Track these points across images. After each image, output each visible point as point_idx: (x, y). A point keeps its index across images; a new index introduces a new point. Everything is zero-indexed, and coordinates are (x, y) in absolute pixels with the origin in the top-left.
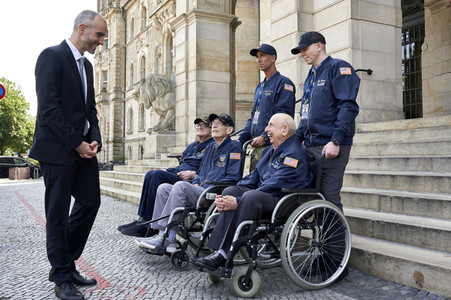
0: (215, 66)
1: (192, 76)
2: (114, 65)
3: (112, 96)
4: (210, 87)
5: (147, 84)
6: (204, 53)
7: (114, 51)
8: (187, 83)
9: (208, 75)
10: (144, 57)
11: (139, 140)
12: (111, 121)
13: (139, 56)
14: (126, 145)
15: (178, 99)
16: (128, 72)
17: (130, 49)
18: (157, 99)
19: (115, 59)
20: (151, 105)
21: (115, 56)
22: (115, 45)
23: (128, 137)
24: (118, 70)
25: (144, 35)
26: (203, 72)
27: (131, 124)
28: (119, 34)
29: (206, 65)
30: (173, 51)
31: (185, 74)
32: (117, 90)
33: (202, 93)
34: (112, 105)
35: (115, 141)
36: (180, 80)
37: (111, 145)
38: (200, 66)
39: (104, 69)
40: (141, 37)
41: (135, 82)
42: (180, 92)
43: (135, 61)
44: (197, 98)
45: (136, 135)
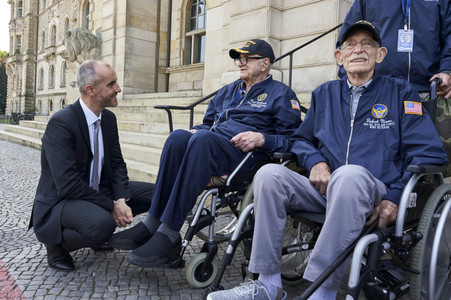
0: (144, 25)
1: (121, 32)
2: (27, 31)
3: (25, 58)
4: (138, 45)
5: (72, 37)
6: (134, 11)
7: (27, 19)
8: (115, 39)
9: (136, 32)
10: (54, 26)
11: (48, 95)
12: (24, 78)
13: (50, 25)
14: (37, 99)
15: (103, 54)
16: (40, 38)
17: (42, 19)
18: (83, 53)
19: (28, 26)
20: (76, 59)
21: (28, 23)
22: (29, 14)
23: (38, 93)
24: (30, 35)
25: (55, 7)
26: (132, 29)
27: (42, 82)
28: (32, 5)
29: (135, 22)
30: (90, 15)
31: (113, 30)
32: (30, 52)
33: (131, 49)
34: (25, 65)
35: (27, 95)
36: (107, 36)
37: (23, 99)
38: (129, 23)
39: (18, 34)
40: (53, 9)
41: (46, 47)
42: (107, 48)
43: (46, 29)
44: (126, 54)
45: (46, 91)
